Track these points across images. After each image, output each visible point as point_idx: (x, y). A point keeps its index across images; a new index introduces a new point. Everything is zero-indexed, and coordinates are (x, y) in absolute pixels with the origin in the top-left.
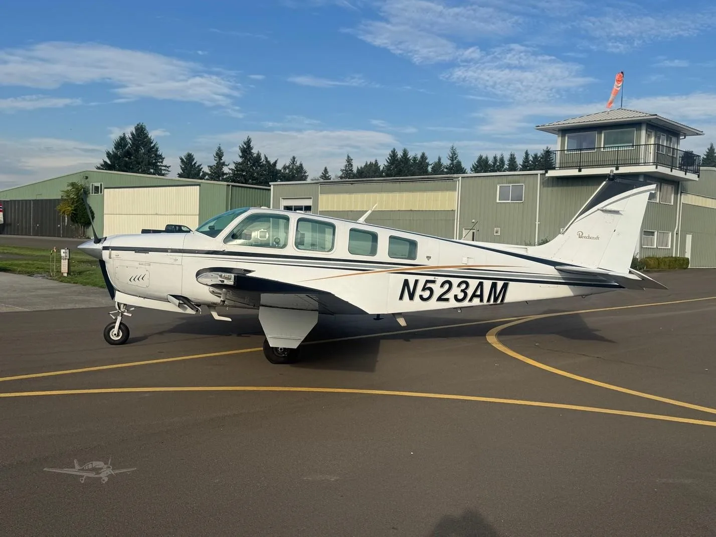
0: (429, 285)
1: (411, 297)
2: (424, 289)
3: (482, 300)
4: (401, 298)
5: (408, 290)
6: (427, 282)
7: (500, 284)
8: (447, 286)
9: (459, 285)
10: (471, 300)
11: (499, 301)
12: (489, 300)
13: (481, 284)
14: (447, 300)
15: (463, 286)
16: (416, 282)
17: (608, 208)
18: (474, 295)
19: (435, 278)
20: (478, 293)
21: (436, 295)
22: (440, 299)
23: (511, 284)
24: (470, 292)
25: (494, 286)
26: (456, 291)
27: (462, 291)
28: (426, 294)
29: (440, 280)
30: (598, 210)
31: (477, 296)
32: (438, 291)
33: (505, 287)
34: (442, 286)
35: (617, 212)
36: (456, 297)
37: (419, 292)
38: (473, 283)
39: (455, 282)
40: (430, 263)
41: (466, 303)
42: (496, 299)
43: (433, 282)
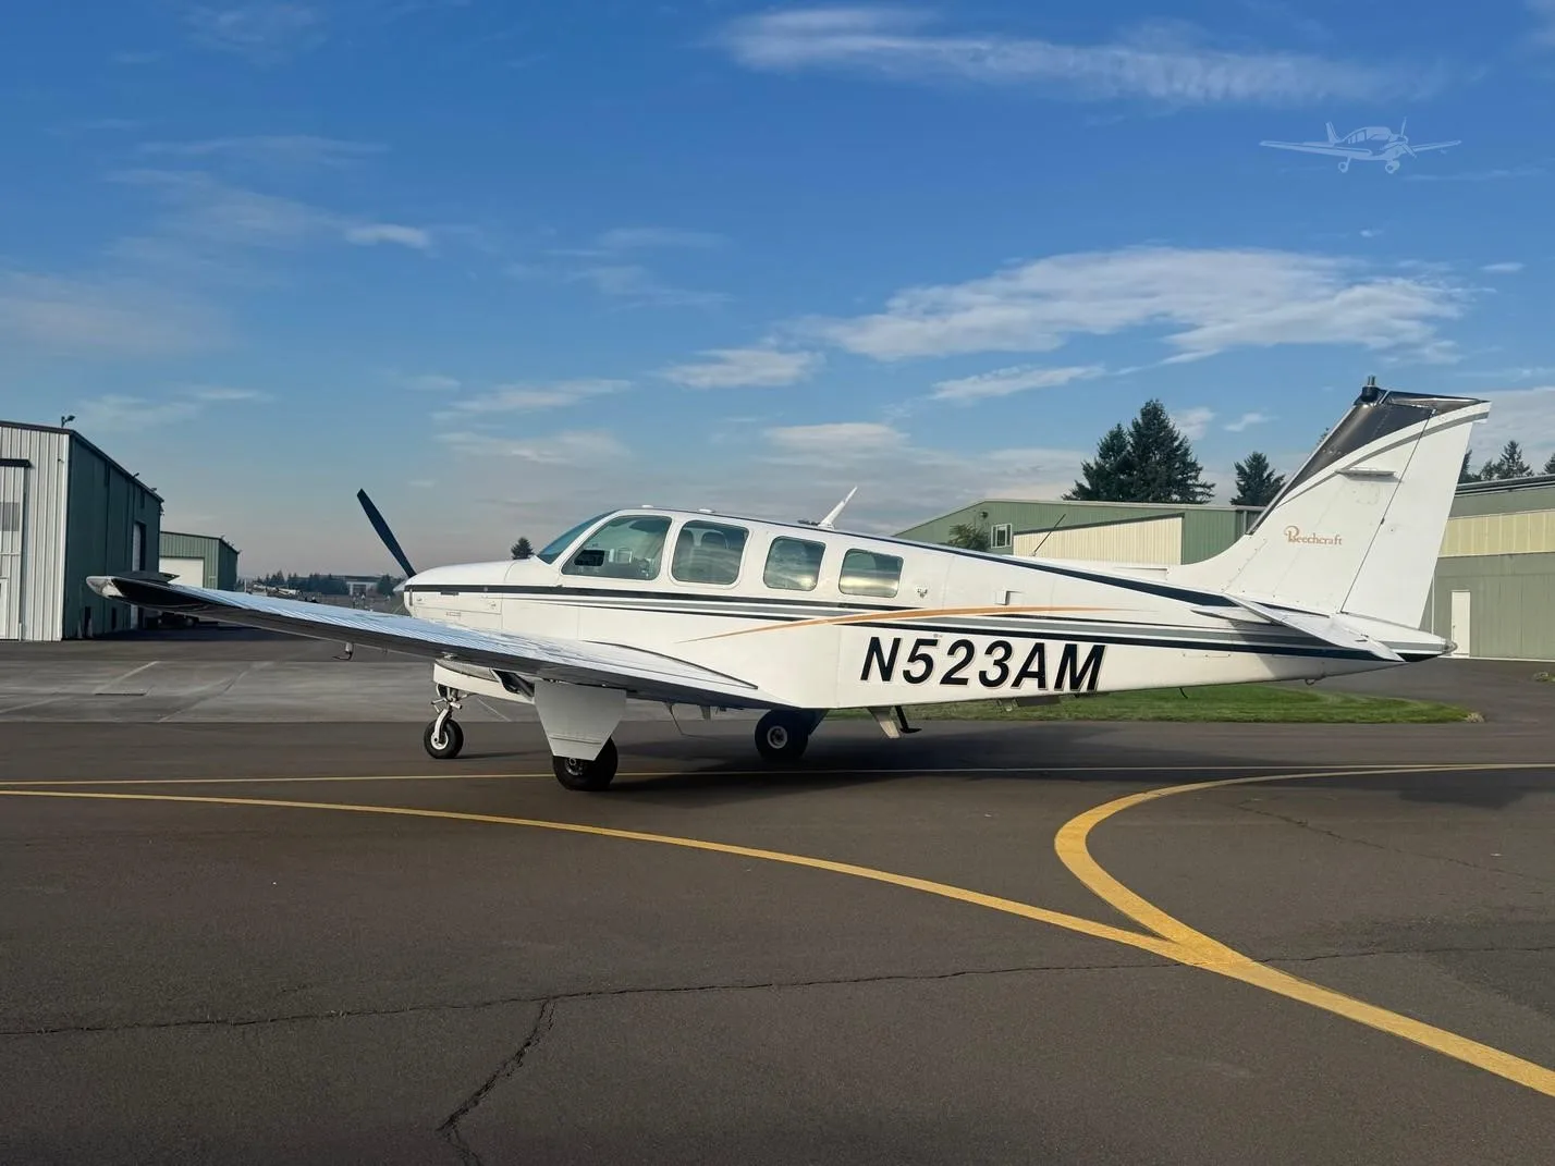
0: (923, 650)
1: (886, 673)
2: (913, 659)
3: (1042, 684)
4: (865, 676)
5: (879, 661)
6: (920, 642)
7: (1084, 650)
8: (962, 653)
9: (989, 651)
10: (1017, 683)
11: (1084, 688)
12: (1059, 685)
13: (1039, 649)
14: (964, 682)
15: (999, 653)
16: (897, 642)
17: (1364, 467)
18: (1024, 673)
19: (936, 635)
20: (1034, 667)
21: (939, 671)
22: (948, 679)
23: (1110, 648)
24: (1015, 666)
25: (1070, 653)
26: (983, 662)
27: (997, 663)
28: (918, 669)
29: (948, 639)
30: (1337, 473)
31: (1032, 675)
32: (943, 663)
33: (1096, 656)
34: (952, 652)
35: (1386, 476)
36: (983, 675)
37: (901, 664)
38: (1022, 648)
39: (981, 643)
40: (927, 604)
41: (1006, 690)
42: (1075, 683)
43: (933, 643)
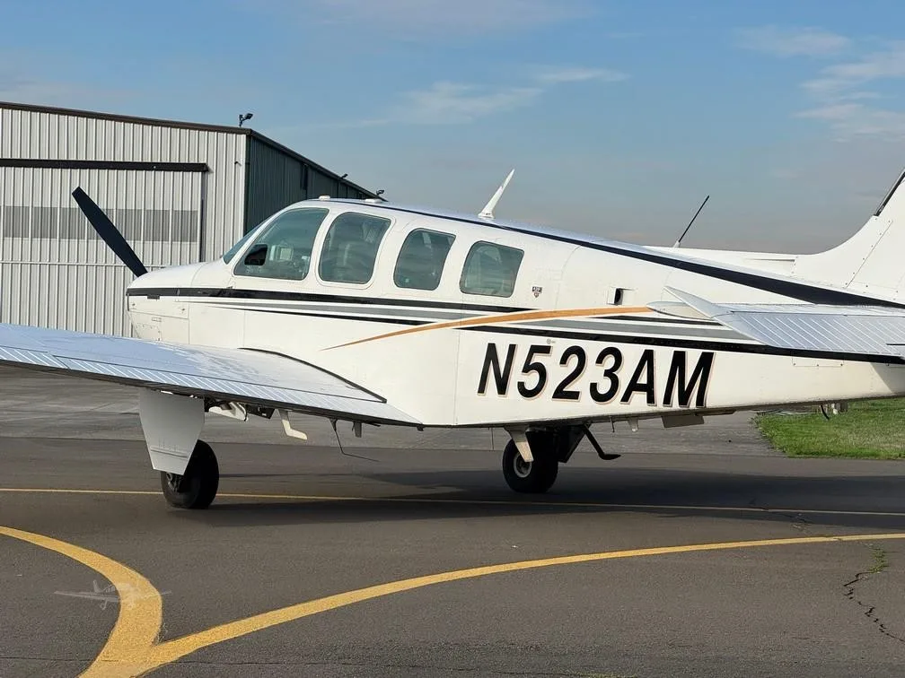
0: (537, 358)
1: (502, 388)
2: (527, 369)
3: (651, 400)
4: (482, 389)
5: (495, 373)
6: (535, 349)
7: (693, 357)
8: (574, 361)
9: (600, 360)
10: (626, 398)
11: (693, 404)
12: (667, 400)
13: (648, 356)
14: (574, 395)
15: (610, 361)
16: (512, 348)
18: (634, 386)
19: (549, 341)
20: (643, 380)
21: (551, 385)
22: (560, 393)
23: (719, 356)
24: (625, 375)
25: (679, 360)
26: (594, 373)
27: (609, 373)
28: (532, 380)
29: (560, 346)
31: (641, 388)
32: (556, 374)
33: (705, 364)
34: (564, 361)
36: (593, 387)
37: (516, 375)
38: (632, 354)
39: (592, 349)
40: (541, 304)
41: (615, 406)
42: (684, 399)
43: (545, 350)
